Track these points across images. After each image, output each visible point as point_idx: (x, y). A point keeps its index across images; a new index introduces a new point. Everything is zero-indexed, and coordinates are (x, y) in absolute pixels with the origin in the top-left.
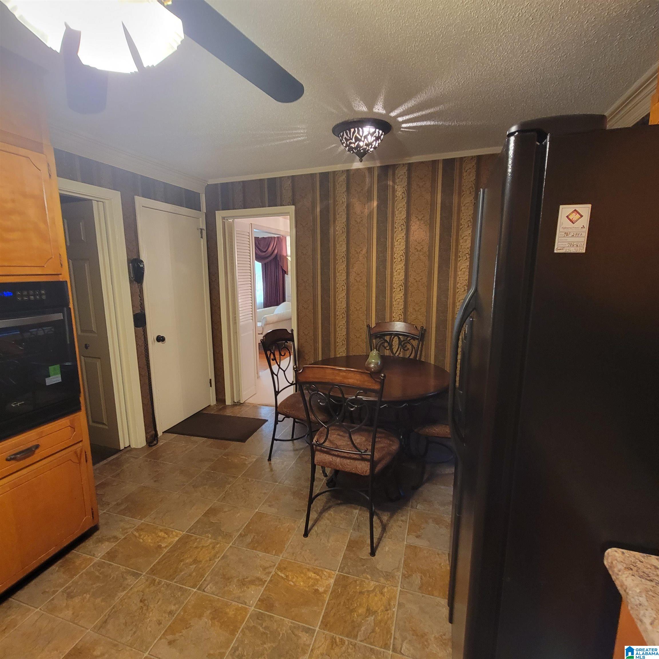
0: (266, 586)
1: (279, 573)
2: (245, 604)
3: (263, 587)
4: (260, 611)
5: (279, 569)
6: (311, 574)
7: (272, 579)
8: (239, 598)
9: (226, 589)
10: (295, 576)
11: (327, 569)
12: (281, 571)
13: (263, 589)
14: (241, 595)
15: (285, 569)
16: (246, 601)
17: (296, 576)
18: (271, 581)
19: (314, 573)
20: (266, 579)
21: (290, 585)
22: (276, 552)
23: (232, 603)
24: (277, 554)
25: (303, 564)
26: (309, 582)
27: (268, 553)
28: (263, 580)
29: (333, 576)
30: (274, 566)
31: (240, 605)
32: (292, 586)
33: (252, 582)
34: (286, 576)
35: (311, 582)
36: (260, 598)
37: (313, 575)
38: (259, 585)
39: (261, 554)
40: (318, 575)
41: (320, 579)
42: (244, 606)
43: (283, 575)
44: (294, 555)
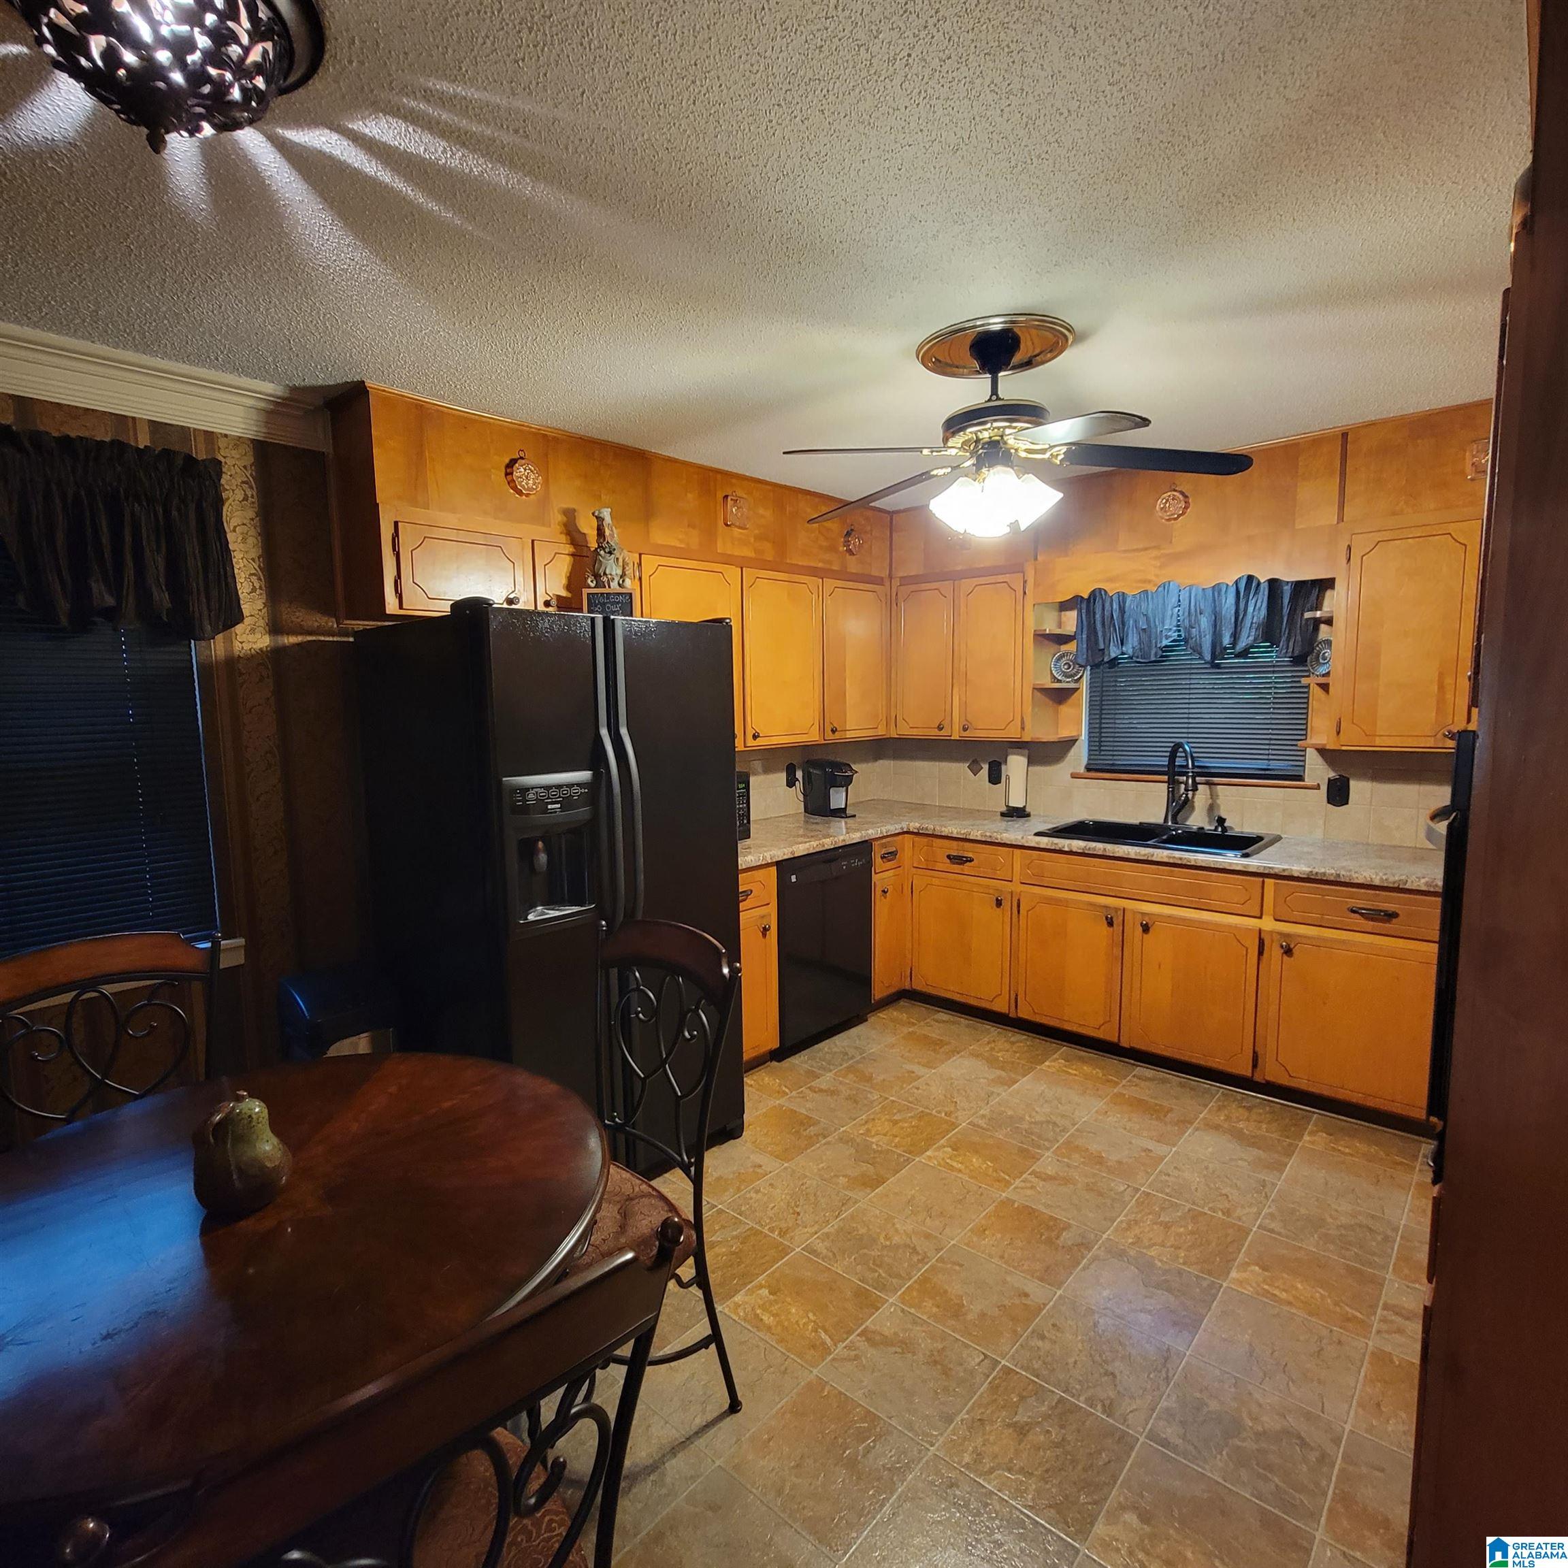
0: (860, 1327)
1: (828, 1341)
2: (903, 1311)
3: (867, 1327)
4: (879, 1294)
5: (827, 1351)
6: (767, 1319)
7: (845, 1336)
8: (915, 1323)
9: (940, 1346)
10: (801, 1326)
11: (734, 1320)
12: (823, 1343)
13: (868, 1323)
14: (910, 1326)
15: (814, 1347)
16: (901, 1314)
17: (799, 1325)
18: (849, 1333)
19: (762, 1320)
20: (858, 1338)
21: (814, 1314)
22: (823, 1390)
23: (929, 1318)
24: (822, 1383)
25: (774, 1344)
26: (779, 1308)
27: (840, 1393)
28: (864, 1339)
29: (732, 1306)
30: (834, 1359)
31: (912, 1311)
32: (812, 1312)
33: (886, 1342)
34: (816, 1331)
35: (775, 1309)
36: (877, 1310)
37: (765, 1318)
38: (874, 1332)
39: (857, 1396)
40: (757, 1316)
41: (757, 1307)
42: (906, 1308)
43: (823, 1335)
44: (783, 1368)
